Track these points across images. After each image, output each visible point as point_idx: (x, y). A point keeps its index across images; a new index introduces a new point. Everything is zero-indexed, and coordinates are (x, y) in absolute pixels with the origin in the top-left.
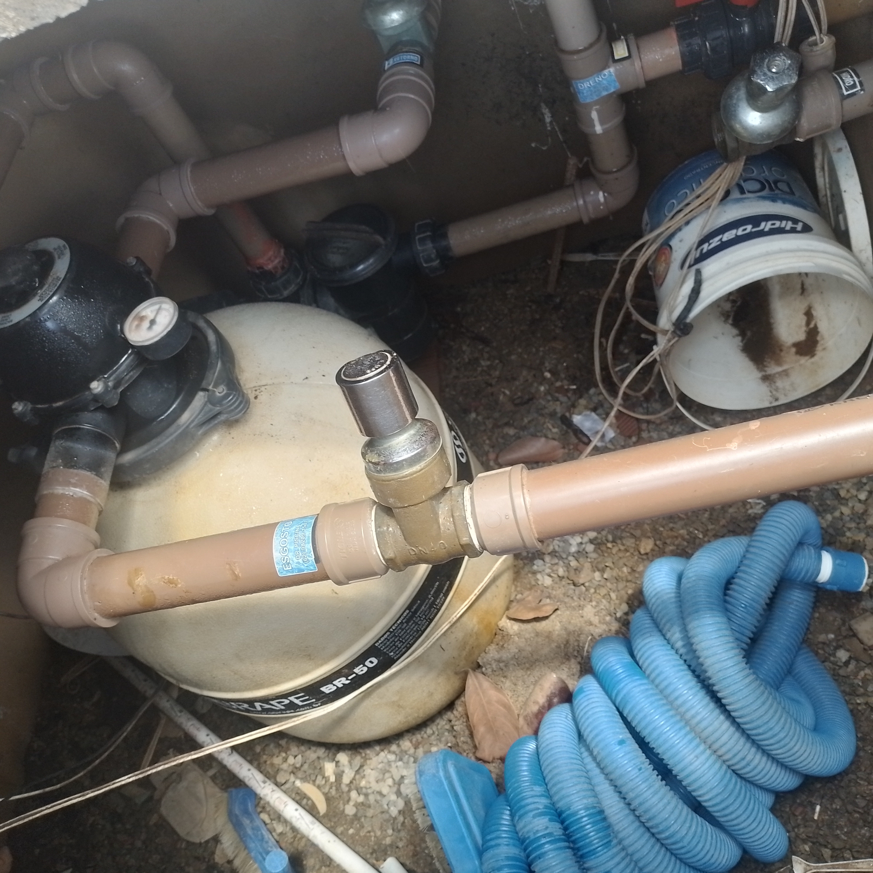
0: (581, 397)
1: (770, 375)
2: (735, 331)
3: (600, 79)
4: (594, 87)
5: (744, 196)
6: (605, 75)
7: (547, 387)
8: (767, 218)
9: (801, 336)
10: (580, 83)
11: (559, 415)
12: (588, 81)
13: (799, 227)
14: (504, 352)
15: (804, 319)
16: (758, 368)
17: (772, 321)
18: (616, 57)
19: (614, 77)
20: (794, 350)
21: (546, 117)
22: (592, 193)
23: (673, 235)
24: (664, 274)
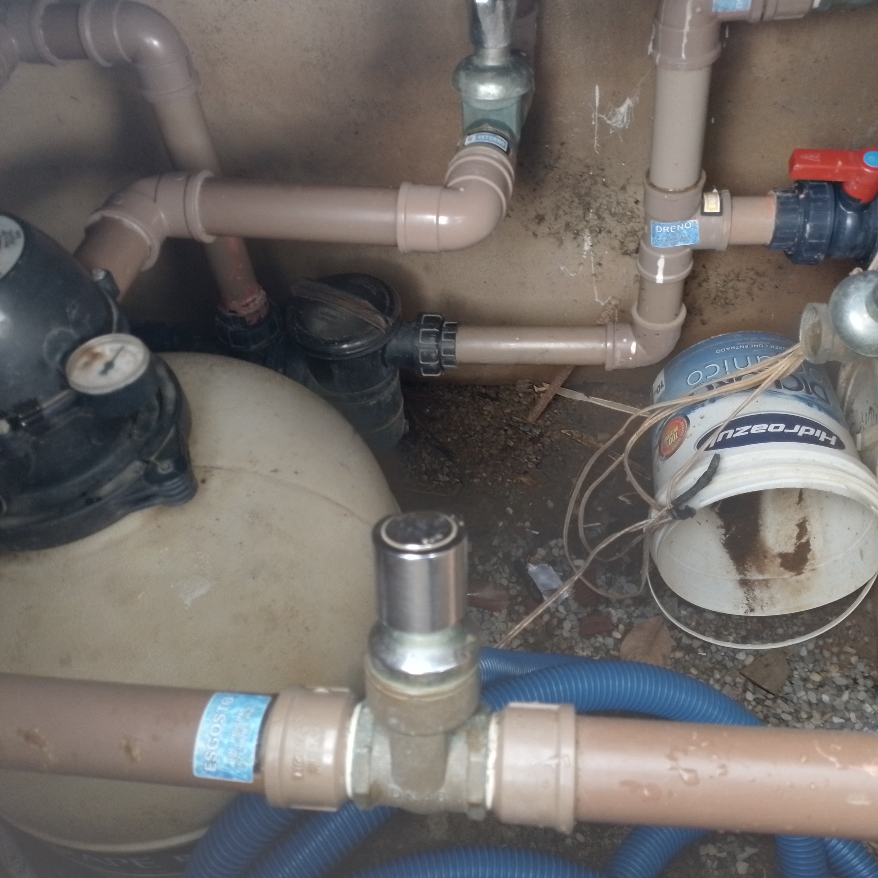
0: (541, 546)
1: (749, 581)
2: (720, 522)
3: (682, 228)
4: (673, 234)
5: (779, 390)
6: (688, 225)
7: (507, 524)
8: (803, 422)
9: (790, 548)
10: (659, 225)
11: (513, 559)
12: (668, 226)
13: (833, 441)
14: (467, 472)
15: (796, 531)
16: (738, 570)
17: (760, 522)
18: (706, 210)
19: (697, 231)
20: (779, 561)
21: (586, 244)
22: (625, 340)
23: (693, 407)
24: (675, 446)
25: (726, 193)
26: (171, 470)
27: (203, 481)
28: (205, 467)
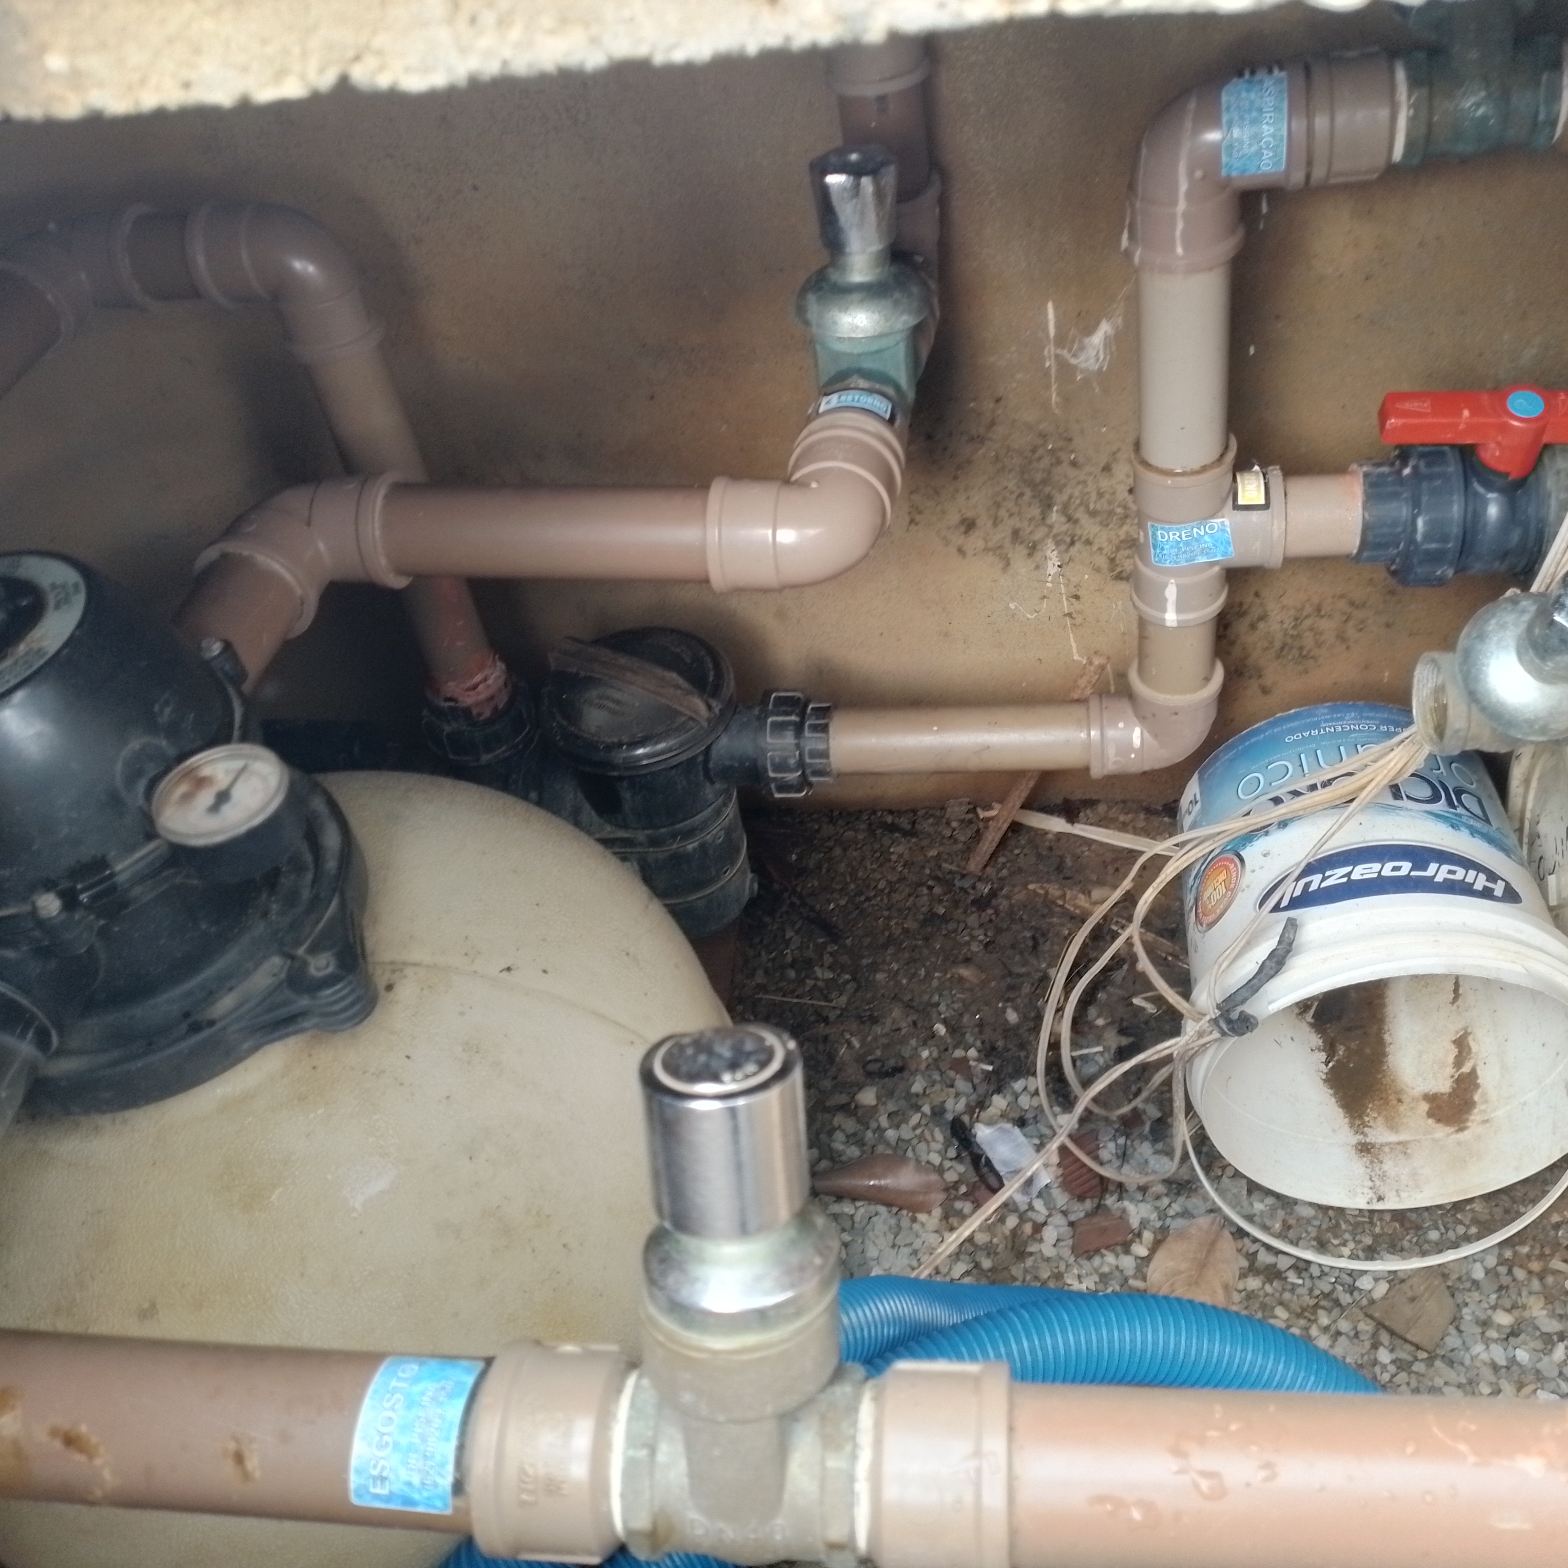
0: (998, 1091)
1: (1373, 1146)
2: (1316, 1040)
3: (1202, 533)
4: (1187, 543)
5: (1398, 803)
6: (1212, 528)
7: (935, 1054)
8: (1443, 857)
9: (1443, 1085)
10: (1162, 529)
11: (950, 1117)
12: (1177, 530)
13: (1499, 889)
14: (865, 962)
15: (1454, 1051)
16: (1352, 1125)
17: (1387, 1037)
18: (1241, 501)
19: (1228, 536)
20: (1425, 1107)
21: (1050, 563)
22: (1121, 725)
23: (1249, 837)
24: (1222, 907)
25: (1275, 473)
26: (330, 969)
27: (389, 988)
28: (392, 963)
